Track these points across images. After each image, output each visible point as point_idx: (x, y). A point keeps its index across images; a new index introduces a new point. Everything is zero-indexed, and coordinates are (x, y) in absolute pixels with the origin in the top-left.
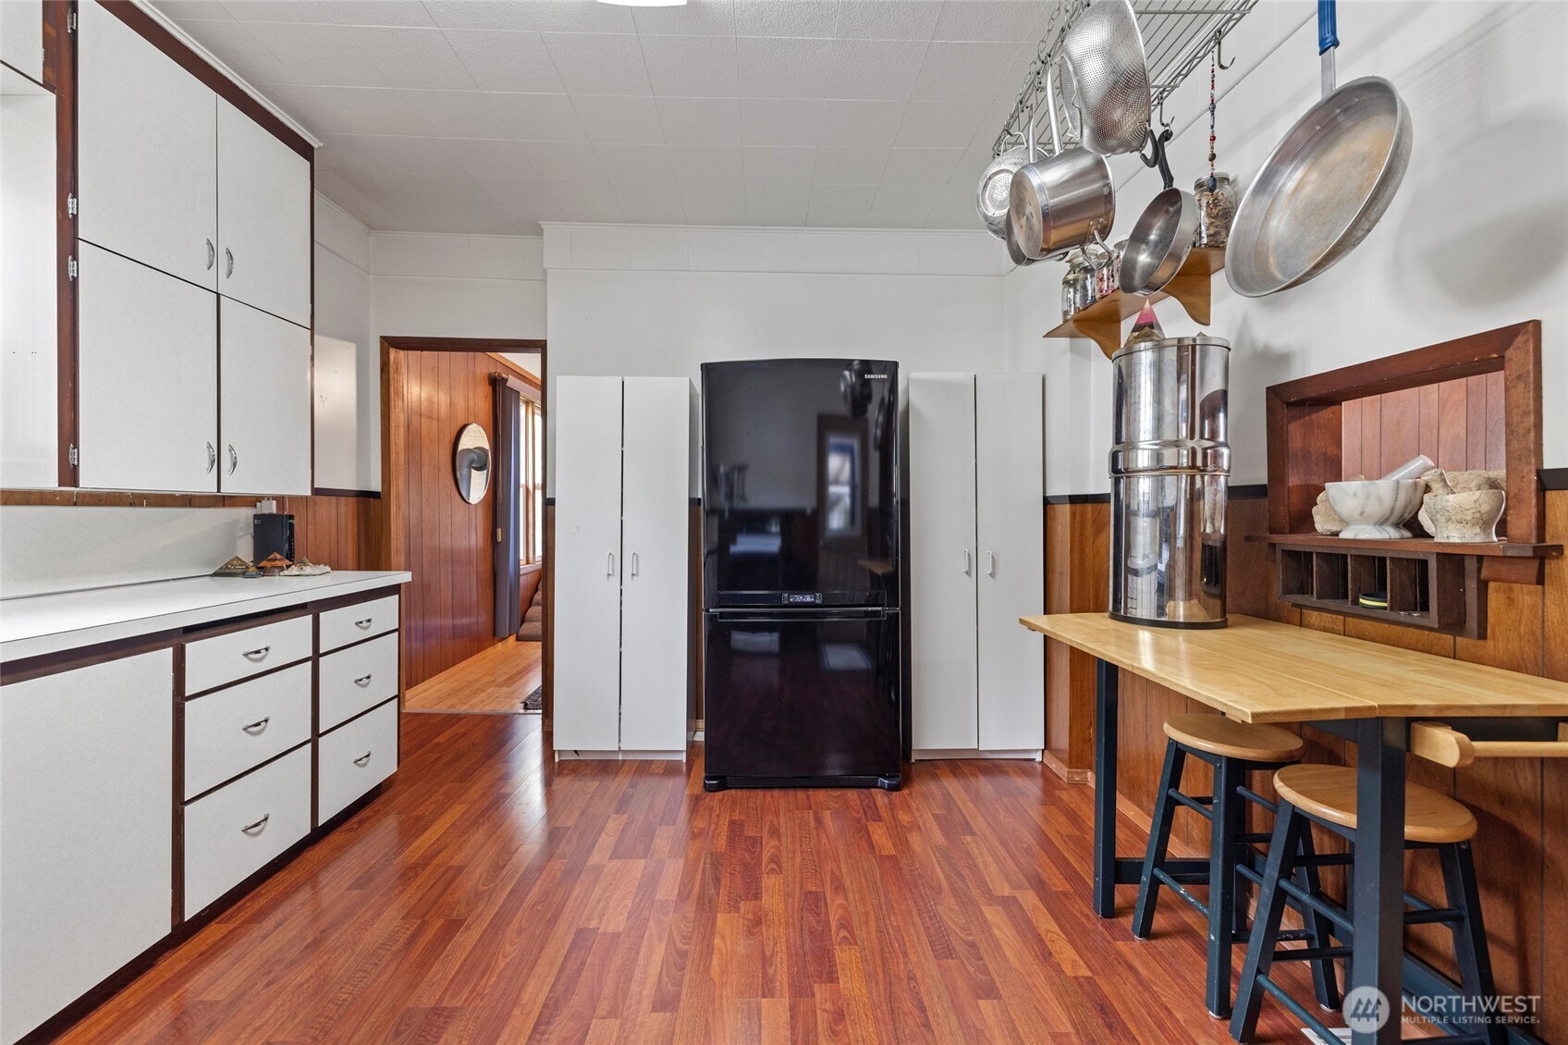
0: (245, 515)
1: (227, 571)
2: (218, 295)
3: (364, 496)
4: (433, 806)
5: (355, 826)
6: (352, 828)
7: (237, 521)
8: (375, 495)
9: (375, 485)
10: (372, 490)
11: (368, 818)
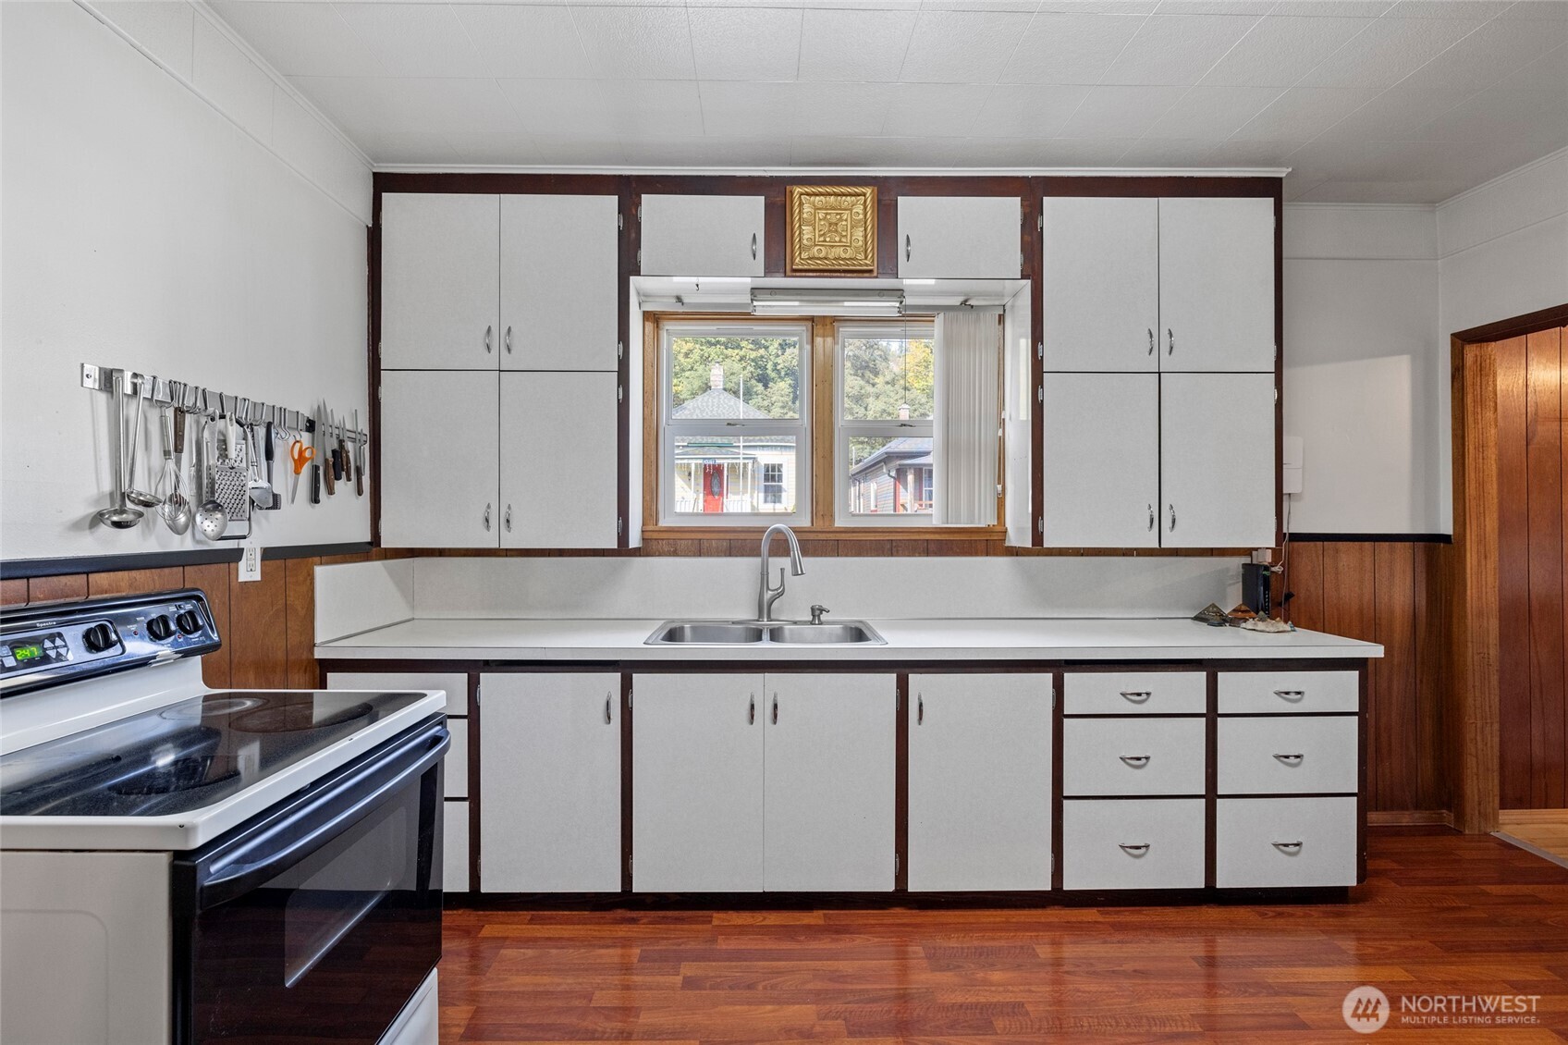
0: (1237, 563)
1: (1203, 616)
2: (1159, 373)
3: (1432, 541)
4: (1370, 950)
5: (1271, 914)
6: (1266, 914)
7: (1228, 569)
8: (1445, 539)
9: (1446, 527)
10: (1441, 533)
11: (1292, 915)
